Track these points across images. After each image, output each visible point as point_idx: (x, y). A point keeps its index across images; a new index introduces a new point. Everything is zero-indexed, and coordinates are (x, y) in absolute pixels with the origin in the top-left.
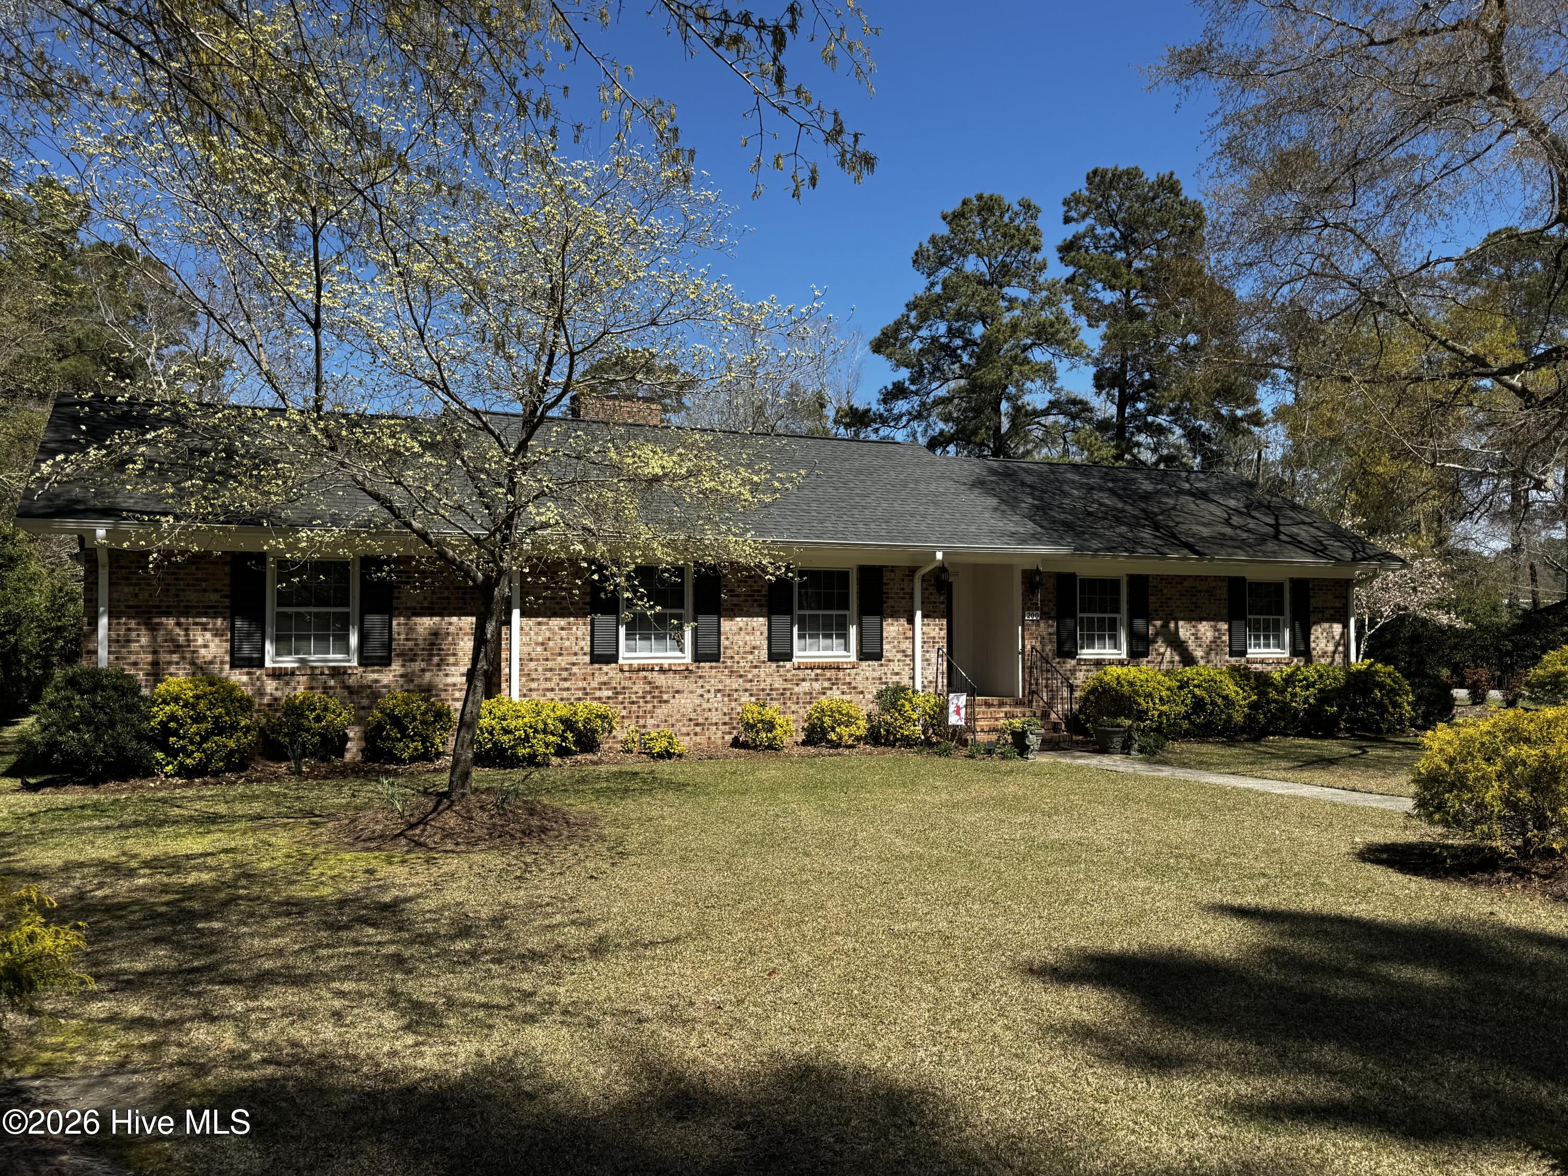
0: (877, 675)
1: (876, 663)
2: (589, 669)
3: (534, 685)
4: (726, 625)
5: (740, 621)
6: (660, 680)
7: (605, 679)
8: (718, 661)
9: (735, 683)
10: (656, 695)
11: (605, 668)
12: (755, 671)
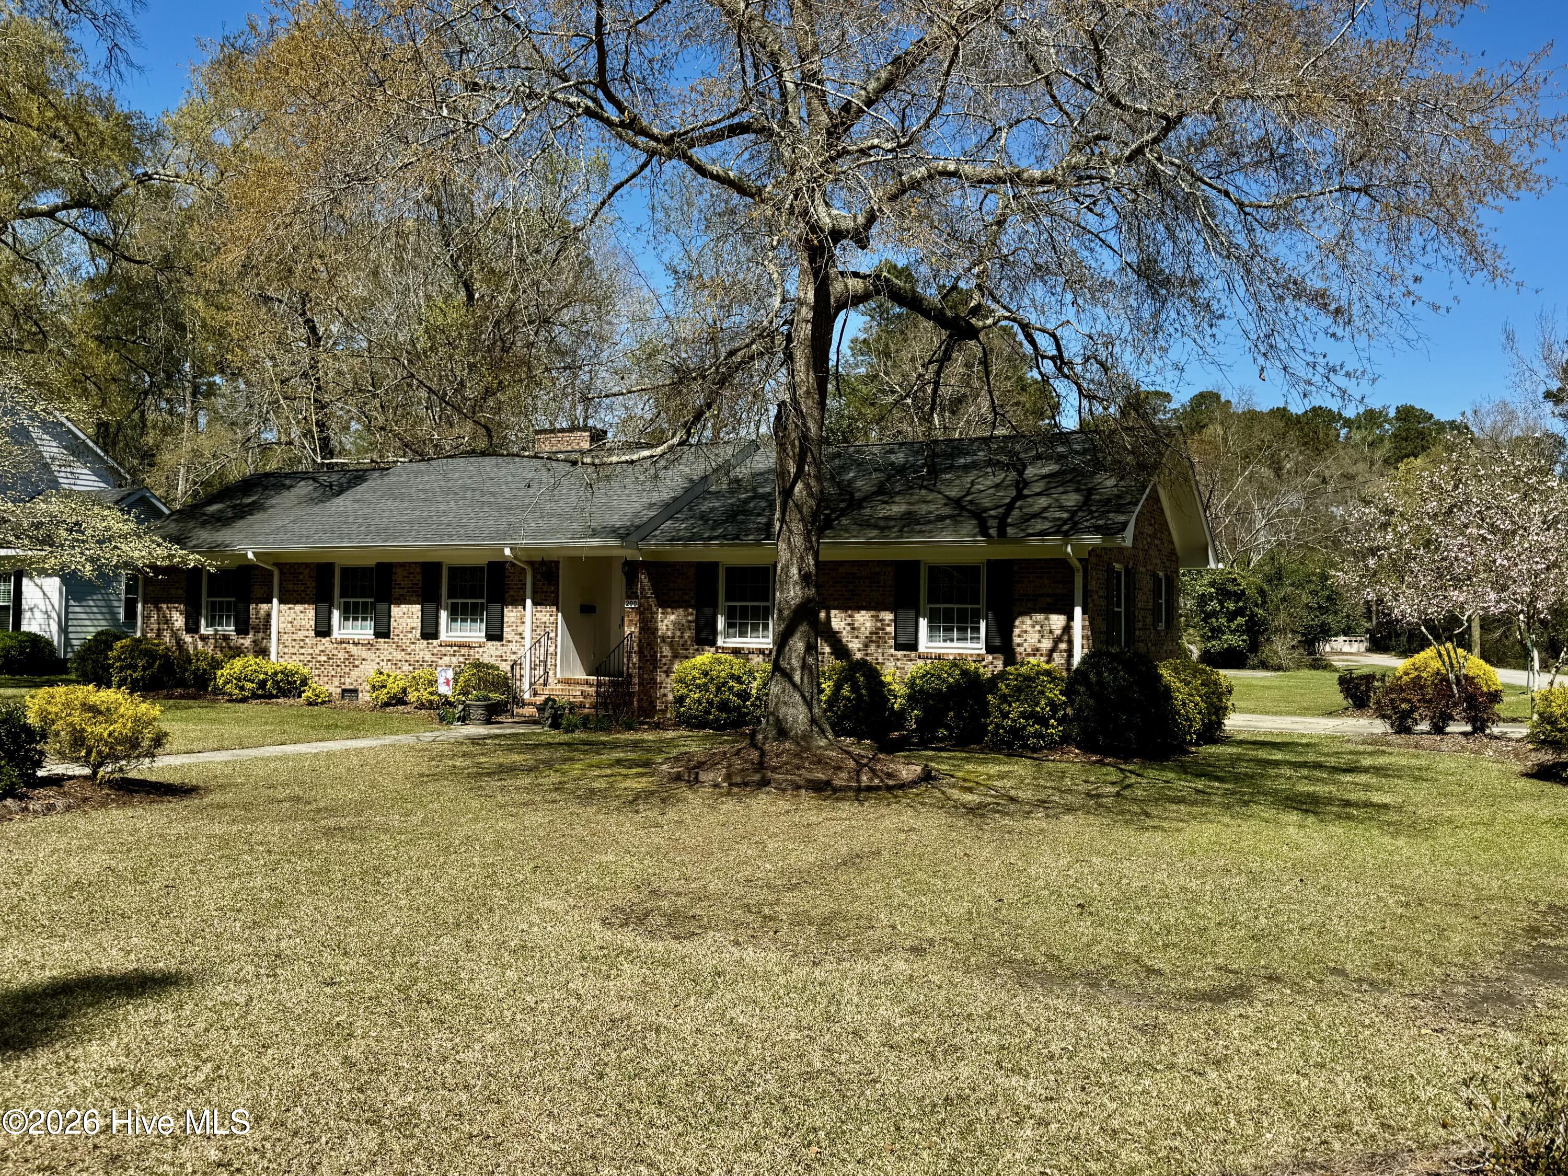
0: (499, 653)
1: (498, 643)
2: (314, 641)
3: (286, 650)
4: (396, 611)
5: (404, 607)
6: (354, 650)
7: (322, 648)
8: (389, 637)
9: (399, 655)
10: (352, 662)
11: (324, 640)
12: (413, 646)
